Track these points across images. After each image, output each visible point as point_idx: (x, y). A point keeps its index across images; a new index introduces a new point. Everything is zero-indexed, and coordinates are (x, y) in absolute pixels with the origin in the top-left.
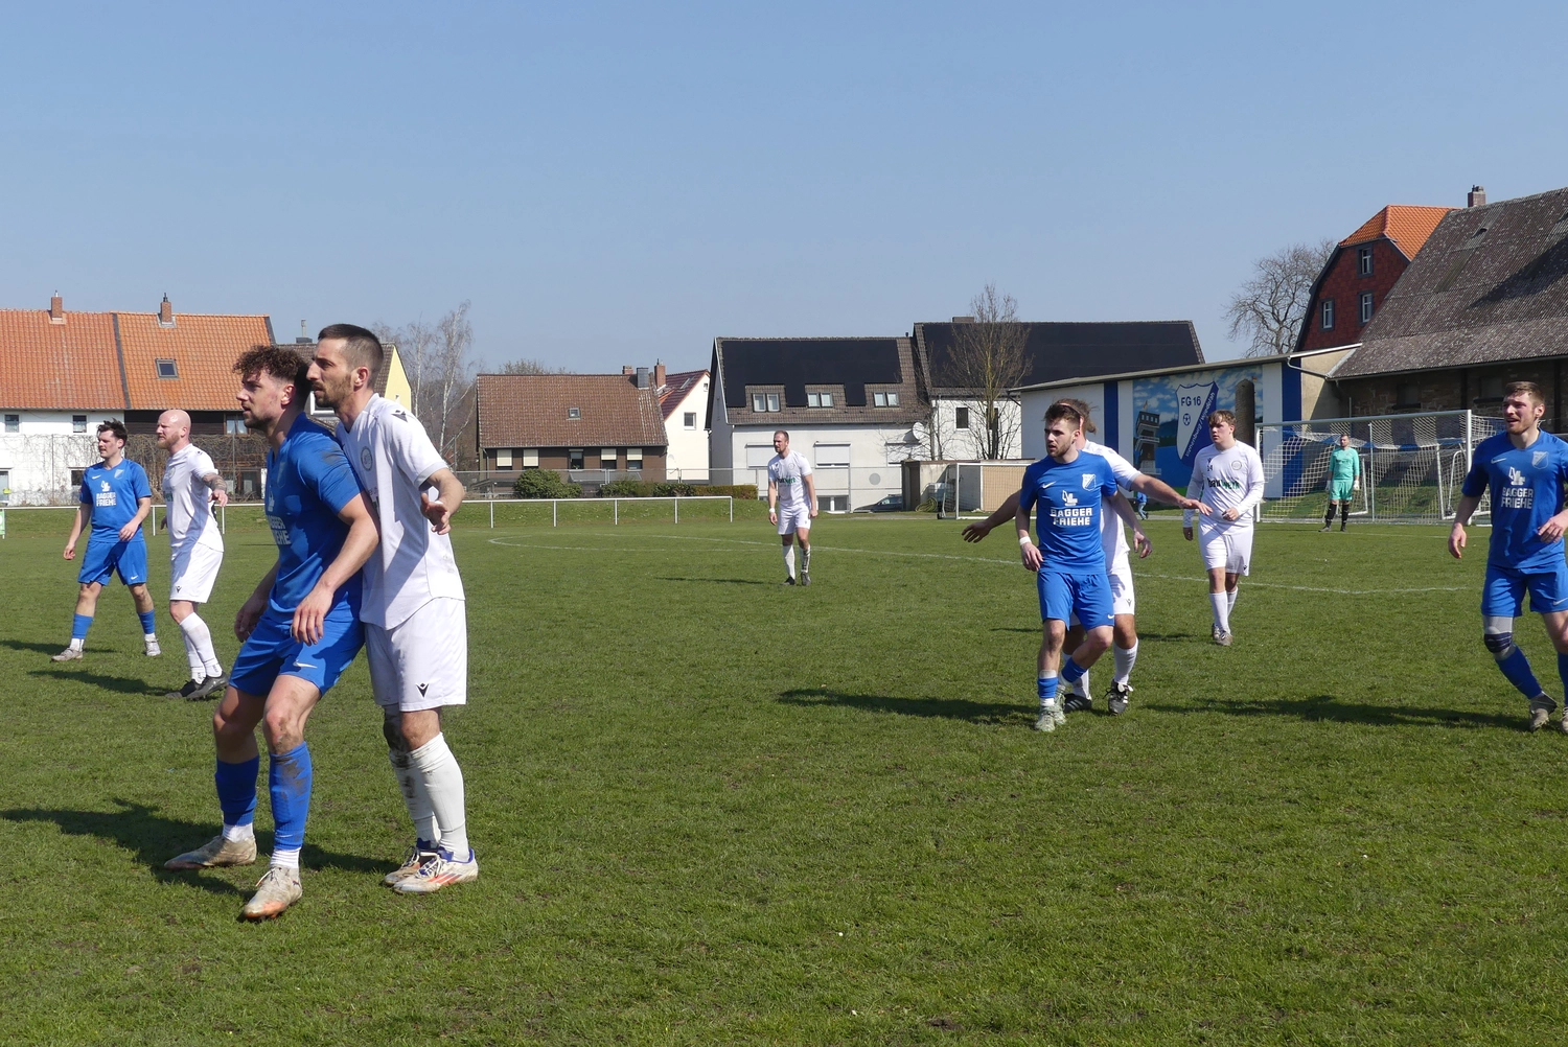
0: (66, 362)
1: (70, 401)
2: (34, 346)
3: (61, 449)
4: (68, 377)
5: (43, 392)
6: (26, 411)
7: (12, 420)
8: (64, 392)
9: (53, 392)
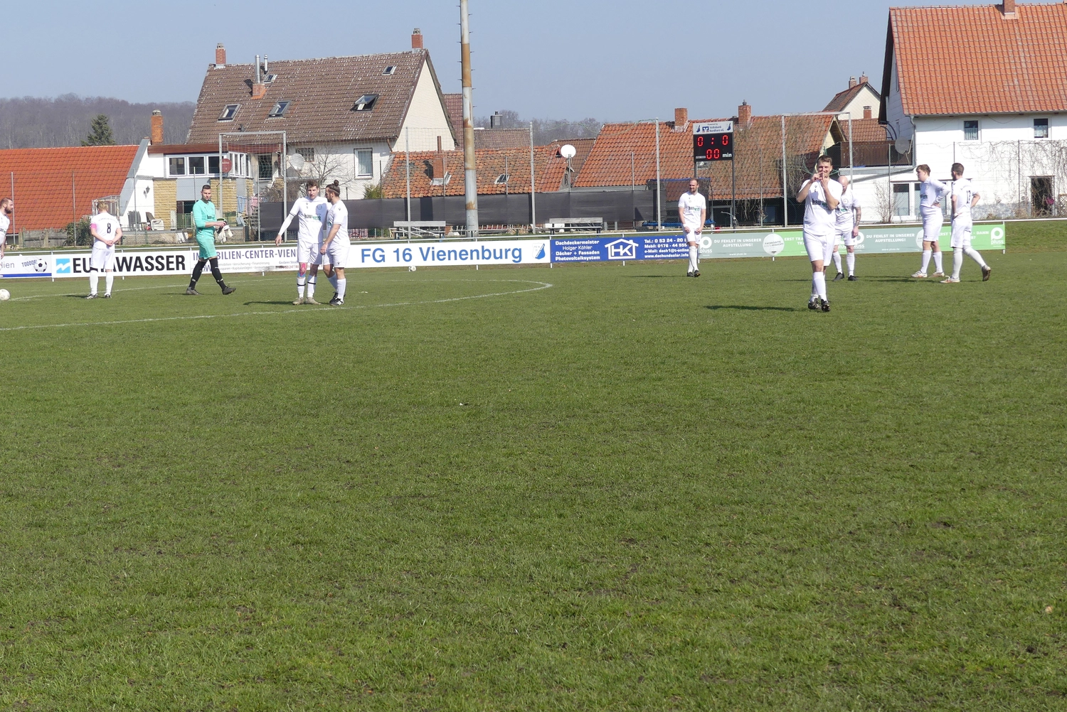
0: (1023, 60)
1: (1032, 103)
2: (988, 45)
3: (1027, 156)
4: (1026, 77)
5: (1002, 94)
6: (987, 116)
7: (971, 127)
8: (1024, 93)
9: (1013, 94)
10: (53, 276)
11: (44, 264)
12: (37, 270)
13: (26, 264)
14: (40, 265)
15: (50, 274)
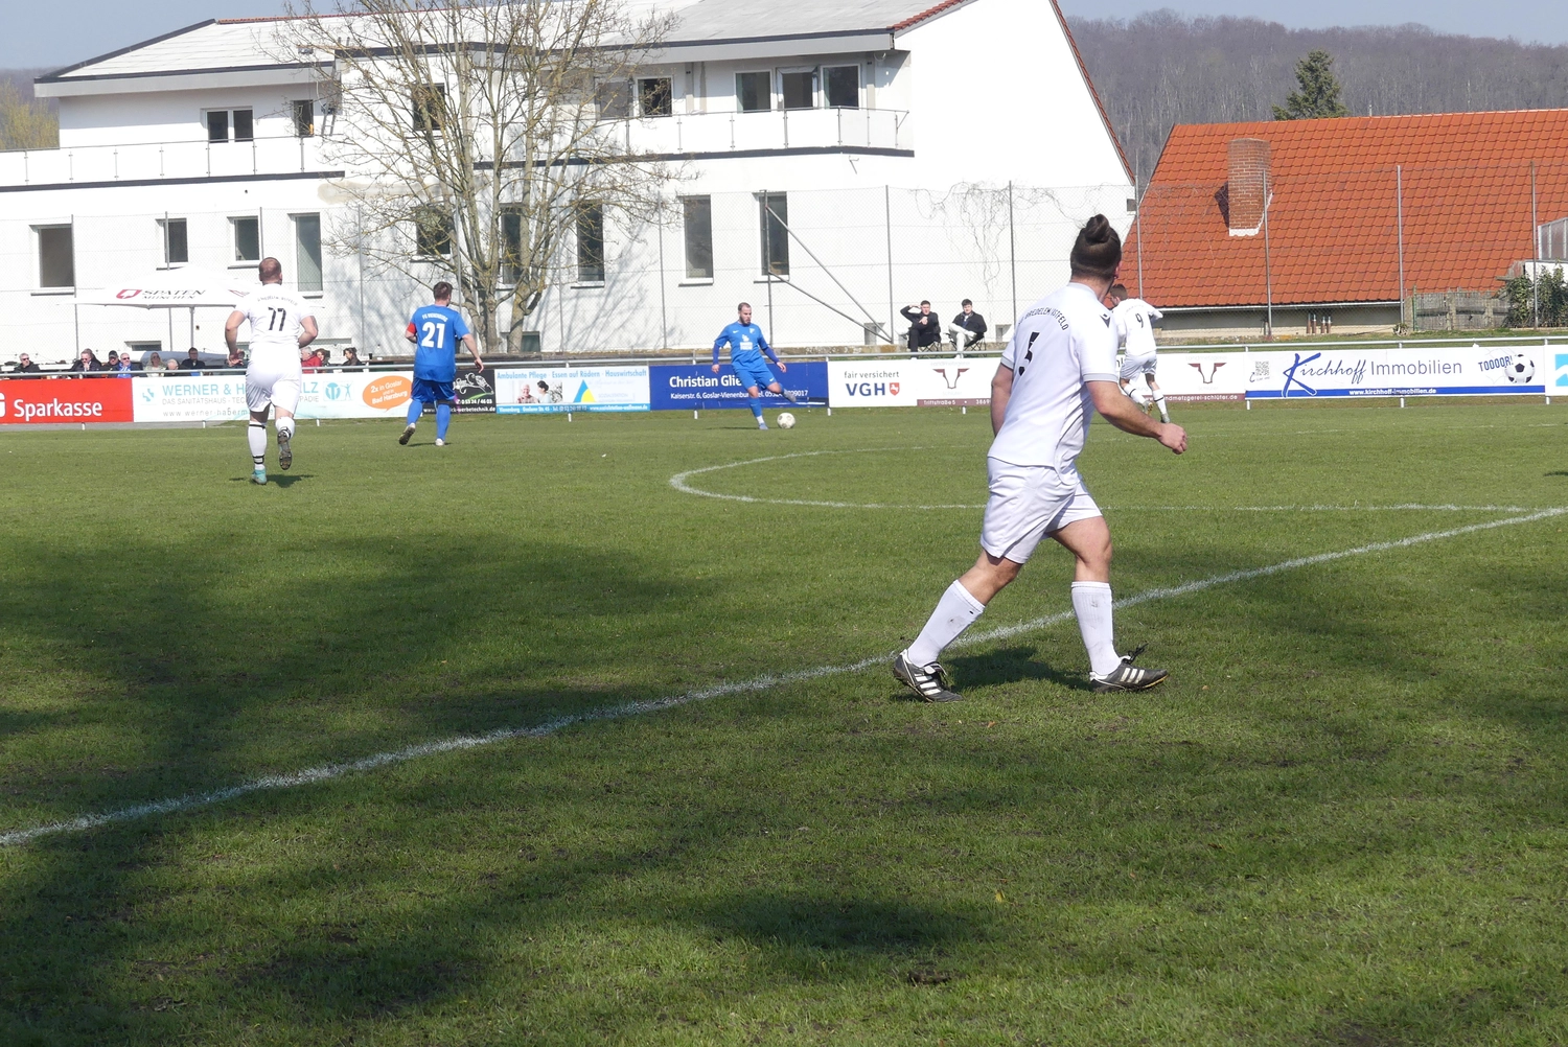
10: (1549, 392)
11: (1527, 367)
12: (1512, 379)
13: (1489, 365)
14: (1520, 368)
15: (1542, 389)
